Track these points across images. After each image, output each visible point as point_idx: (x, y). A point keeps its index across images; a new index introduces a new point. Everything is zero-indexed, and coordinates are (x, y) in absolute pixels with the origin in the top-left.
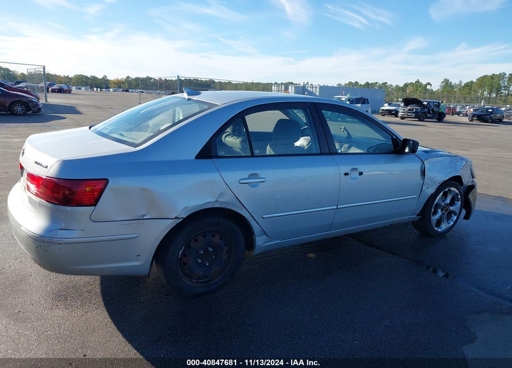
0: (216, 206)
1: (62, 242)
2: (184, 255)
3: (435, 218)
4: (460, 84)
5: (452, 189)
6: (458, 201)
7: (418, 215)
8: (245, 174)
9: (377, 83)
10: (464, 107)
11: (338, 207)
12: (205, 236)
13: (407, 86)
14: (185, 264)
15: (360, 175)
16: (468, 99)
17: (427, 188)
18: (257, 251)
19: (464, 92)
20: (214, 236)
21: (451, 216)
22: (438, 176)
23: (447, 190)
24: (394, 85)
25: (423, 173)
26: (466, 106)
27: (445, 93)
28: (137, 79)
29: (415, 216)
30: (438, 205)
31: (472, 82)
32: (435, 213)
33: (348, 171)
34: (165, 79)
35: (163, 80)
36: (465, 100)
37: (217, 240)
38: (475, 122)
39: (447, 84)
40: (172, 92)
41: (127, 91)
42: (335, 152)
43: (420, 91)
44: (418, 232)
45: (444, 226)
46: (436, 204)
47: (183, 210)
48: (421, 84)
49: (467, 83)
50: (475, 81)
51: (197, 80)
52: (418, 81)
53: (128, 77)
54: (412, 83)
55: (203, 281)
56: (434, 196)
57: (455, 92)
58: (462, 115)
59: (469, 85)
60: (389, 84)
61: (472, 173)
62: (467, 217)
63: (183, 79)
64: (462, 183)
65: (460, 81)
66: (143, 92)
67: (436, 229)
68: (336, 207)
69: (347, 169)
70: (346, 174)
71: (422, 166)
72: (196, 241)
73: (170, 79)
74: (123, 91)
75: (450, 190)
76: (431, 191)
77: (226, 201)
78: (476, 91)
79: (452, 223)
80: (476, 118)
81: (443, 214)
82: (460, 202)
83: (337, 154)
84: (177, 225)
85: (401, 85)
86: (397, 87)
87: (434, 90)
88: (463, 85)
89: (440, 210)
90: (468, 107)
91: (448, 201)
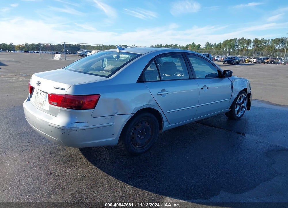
0: (148, 107)
1: (77, 129)
2: (133, 133)
3: (236, 110)
4: (215, 45)
5: (244, 95)
6: (245, 101)
7: (229, 109)
8: (160, 90)
9: (172, 45)
10: (218, 57)
11: (199, 105)
12: (142, 123)
13: (188, 46)
14: (133, 138)
15: (207, 89)
16: (220, 53)
17: (234, 95)
18: (164, 130)
19: (217, 49)
20: (145, 123)
21: (242, 109)
22: (238, 88)
23: (241, 95)
24: (181, 46)
25: (232, 87)
26: (219, 56)
27: (208, 50)
28: (32, 45)
29: (228, 109)
30: (238, 104)
31: (221, 44)
32: (236, 107)
33: (202, 87)
34: (51, 45)
35: (49, 45)
36: (218, 53)
37: (147, 125)
38: (226, 64)
39: (208, 44)
40: (56, 52)
41: (27, 52)
42: (195, 77)
43: (195, 49)
44: (227, 118)
45: (240, 114)
46: (237, 103)
47: (134, 109)
48: (195, 45)
49: (218, 44)
50: (222, 43)
51: (70, 45)
52: (193, 44)
53: (27, 44)
54: (190, 44)
55: (140, 146)
56: (236, 99)
57: (213, 49)
58: (218, 61)
59: (219, 45)
60: (178, 45)
61: (250, 87)
62: (248, 109)
63: (67, 44)
64: (247, 92)
65: (215, 43)
66: (38, 53)
67: (237, 115)
68: (197, 106)
69: (202, 86)
70: (202, 89)
71: (231, 84)
72: (138, 125)
73: (53, 44)
74: (25, 52)
75: (242, 96)
76: (235, 96)
77: (152, 104)
78: (223, 49)
79: (243, 112)
80: (227, 62)
81: (240, 108)
82: (246, 102)
83: (196, 78)
84: (132, 117)
85: (185, 46)
86: (183, 47)
87: (202, 48)
88: (216, 45)
89: (238, 106)
90: (220, 57)
91: (241, 101)
